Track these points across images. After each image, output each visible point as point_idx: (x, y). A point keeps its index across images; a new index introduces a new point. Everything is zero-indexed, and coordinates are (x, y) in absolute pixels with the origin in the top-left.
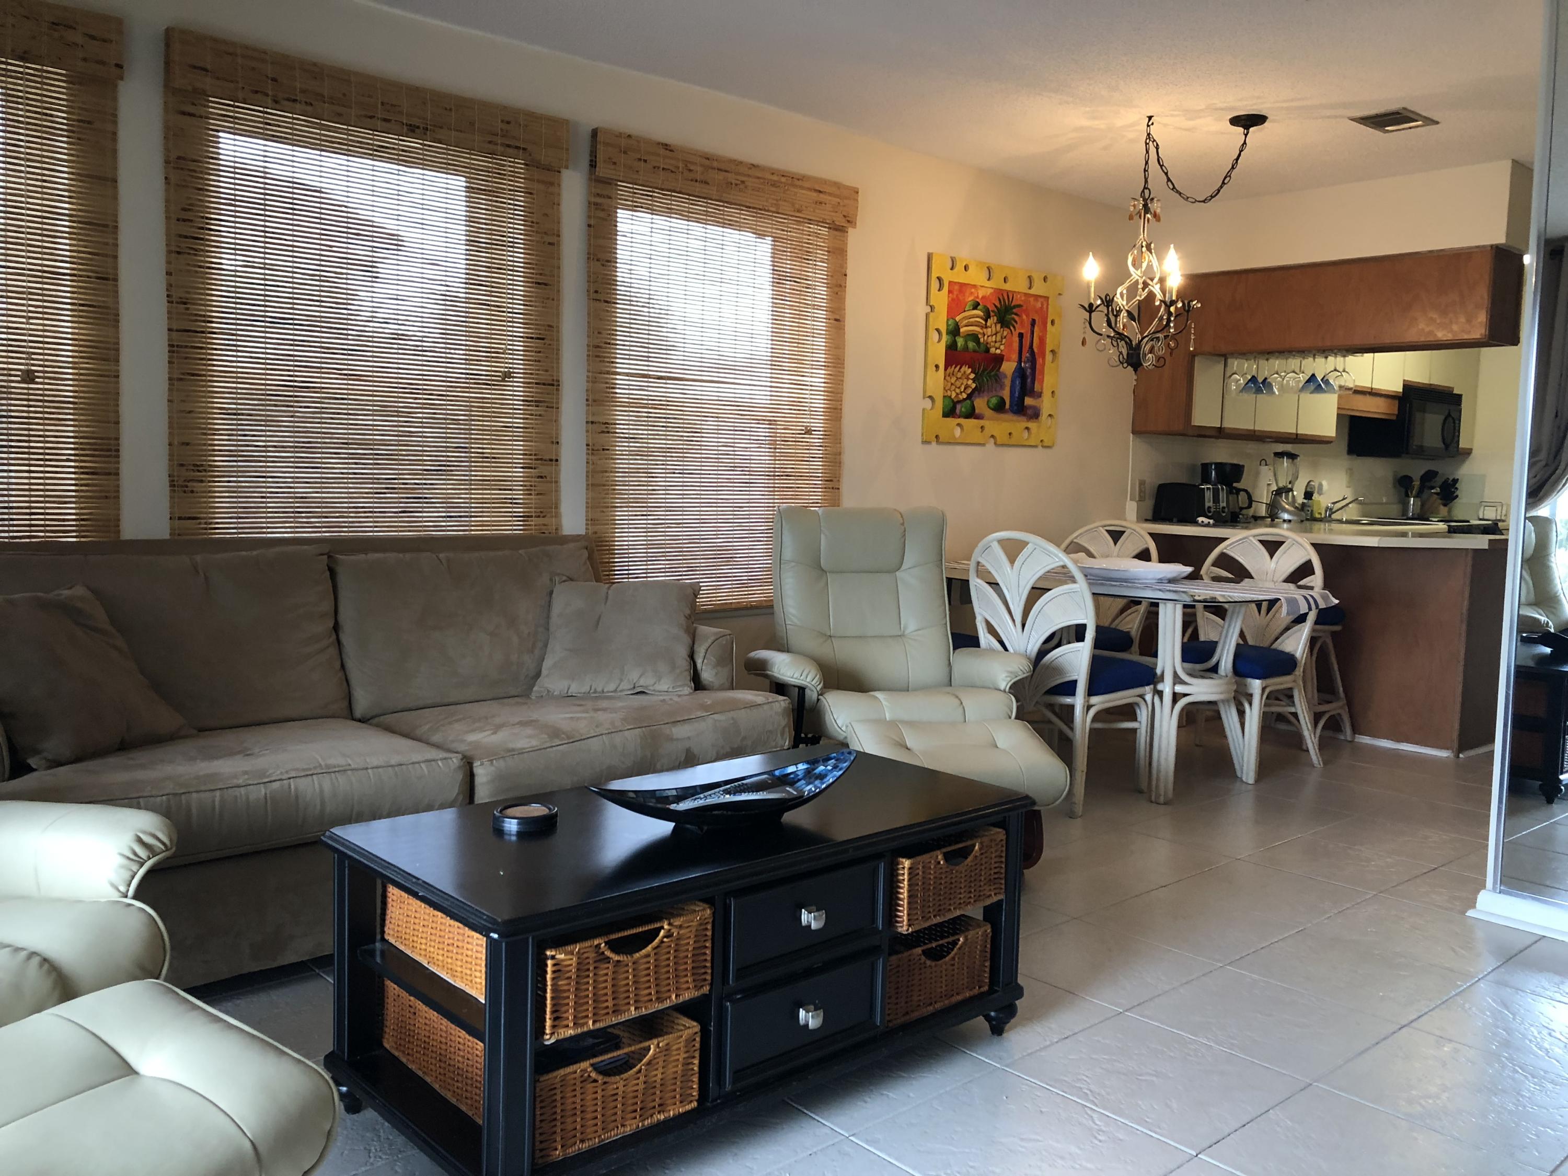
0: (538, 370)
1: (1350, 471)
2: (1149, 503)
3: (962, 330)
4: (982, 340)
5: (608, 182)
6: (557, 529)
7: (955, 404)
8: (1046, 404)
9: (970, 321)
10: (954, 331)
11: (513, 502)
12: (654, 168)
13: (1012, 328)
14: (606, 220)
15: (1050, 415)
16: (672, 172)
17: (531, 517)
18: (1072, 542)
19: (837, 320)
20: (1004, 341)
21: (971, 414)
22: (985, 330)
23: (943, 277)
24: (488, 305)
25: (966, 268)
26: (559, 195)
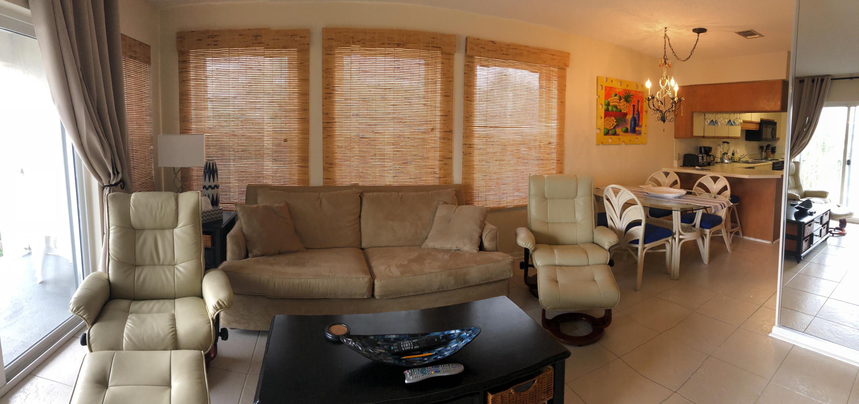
0: (445, 127)
1: (746, 145)
2: (682, 160)
3: (611, 104)
4: (618, 108)
5: (472, 57)
6: (451, 182)
7: (609, 131)
8: (643, 129)
9: (614, 100)
10: (608, 105)
11: (435, 173)
12: (488, 50)
13: (630, 103)
14: (471, 71)
15: (645, 133)
16: (495, 51)
17: (441, 178)
18: (652, 177)
19: (562, 103)
20: (627, 107)
21: (615, 134)
22: (619, 104)
23: (602, 84)
24: (426, 105)
25: (612, 81)
26: (453, 63)
